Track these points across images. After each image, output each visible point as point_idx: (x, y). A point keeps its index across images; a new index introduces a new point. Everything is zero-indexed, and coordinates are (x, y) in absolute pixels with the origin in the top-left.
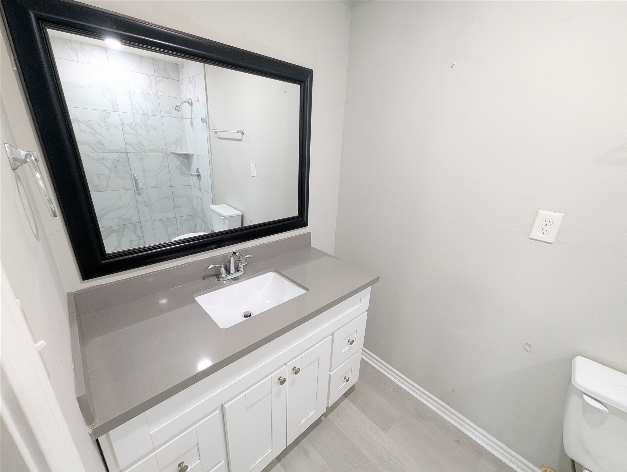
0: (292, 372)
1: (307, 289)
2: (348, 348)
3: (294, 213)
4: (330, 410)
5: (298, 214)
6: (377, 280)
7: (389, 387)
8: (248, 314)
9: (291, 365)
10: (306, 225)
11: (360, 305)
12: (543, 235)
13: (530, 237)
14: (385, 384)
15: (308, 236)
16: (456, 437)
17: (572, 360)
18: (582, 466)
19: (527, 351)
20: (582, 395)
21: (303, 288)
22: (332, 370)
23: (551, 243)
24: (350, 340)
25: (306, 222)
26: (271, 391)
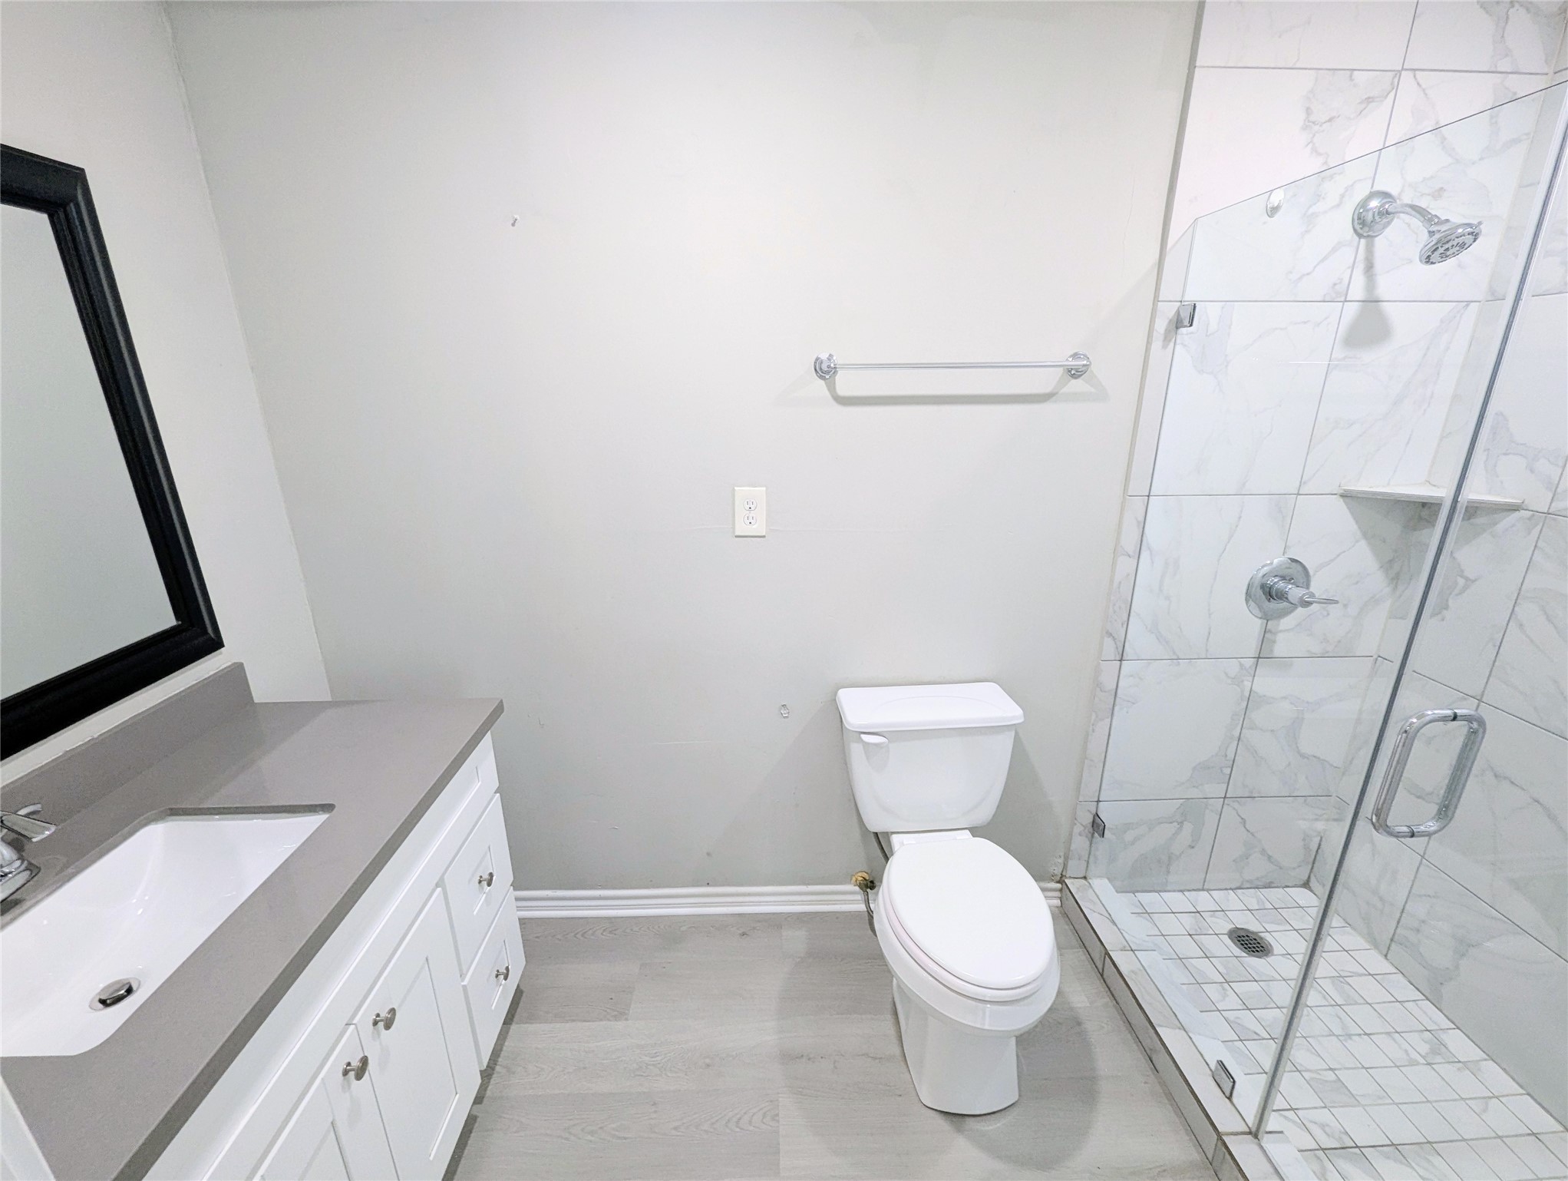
0: (373, 1033)
1: (327, 808)
2: (484, 898)
3: (162, 617)
4: (487, 1074)
5: (177, 618)
6: (499, 709)
7: (593, 935)
8: (119, 990)
9: (365, 1016)
10: (215, 644)
11: (480, 783)
12: (750, 526)
13: (737, 534)
14: (583, 935)
15: (236, 674)
16: (738, 929)
17: (835, 700)
18: (887, 833)
19: (784, 717)
20: (860, 738)
21: (310, 811)
22: (464, 972)
23: (764, 537)
24: (481, 877)
25: (212, 636)
26: (330, 1120)
